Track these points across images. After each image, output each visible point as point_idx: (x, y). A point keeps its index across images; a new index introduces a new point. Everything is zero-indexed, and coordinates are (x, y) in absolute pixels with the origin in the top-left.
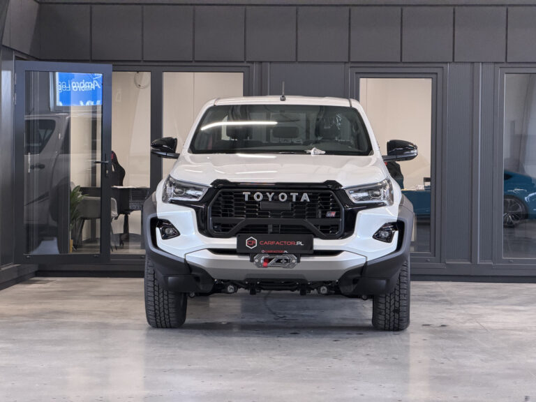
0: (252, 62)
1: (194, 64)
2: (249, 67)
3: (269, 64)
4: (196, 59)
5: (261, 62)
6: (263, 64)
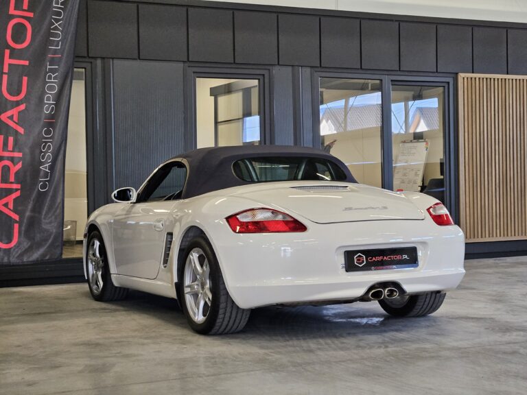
2: (91, 62)
3: (111, 59)
5: (103, 58)
6: (106, 60)
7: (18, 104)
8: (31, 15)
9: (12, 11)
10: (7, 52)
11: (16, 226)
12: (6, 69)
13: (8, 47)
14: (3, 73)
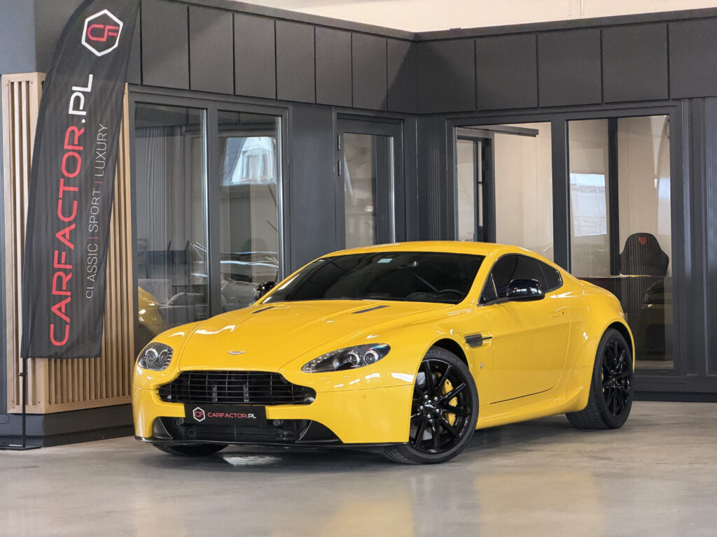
0: (680, 100)
1: (604, 107)
2: (675, 106)
3: (701, 100)
4: (606, 100)
5: (692, 98)
6: (694, 100)
7: (70, 223)
8: (81, 148)
9: (66, 147)
10: (62, 180)
11: (68, 327)
12: (61, 196)
13: (63, 176)
14: (58, 198)
